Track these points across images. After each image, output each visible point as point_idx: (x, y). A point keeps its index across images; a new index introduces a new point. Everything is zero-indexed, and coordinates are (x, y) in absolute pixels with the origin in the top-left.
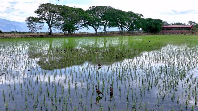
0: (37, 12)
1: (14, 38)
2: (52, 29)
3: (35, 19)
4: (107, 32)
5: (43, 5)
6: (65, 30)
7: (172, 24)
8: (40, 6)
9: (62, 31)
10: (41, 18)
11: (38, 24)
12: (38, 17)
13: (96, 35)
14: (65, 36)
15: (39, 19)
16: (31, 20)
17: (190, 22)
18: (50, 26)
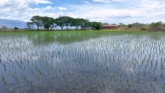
0: (32, 20)
1: (21, 31)
2: (39, 28)
3: (30, 23)
4: (68, 29)
5: (34, 17)
6: (45, 28)
7: (111, 25)
8: (33, 17)
9: (44, 28)
10: (34, 23)
11: (32, 25)
12: (32, 22)
13: (62, 30)
14: (45, 30)
15: (32, 23)
16: (29, 24)
17: (120, 24)
18: (38, 26)
